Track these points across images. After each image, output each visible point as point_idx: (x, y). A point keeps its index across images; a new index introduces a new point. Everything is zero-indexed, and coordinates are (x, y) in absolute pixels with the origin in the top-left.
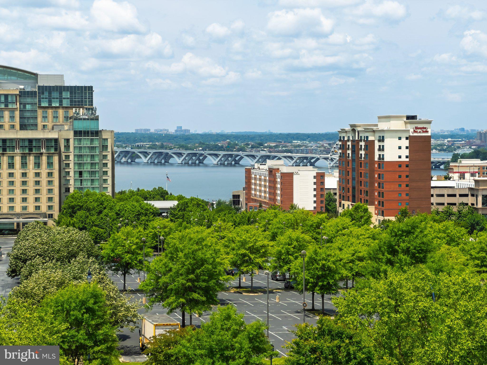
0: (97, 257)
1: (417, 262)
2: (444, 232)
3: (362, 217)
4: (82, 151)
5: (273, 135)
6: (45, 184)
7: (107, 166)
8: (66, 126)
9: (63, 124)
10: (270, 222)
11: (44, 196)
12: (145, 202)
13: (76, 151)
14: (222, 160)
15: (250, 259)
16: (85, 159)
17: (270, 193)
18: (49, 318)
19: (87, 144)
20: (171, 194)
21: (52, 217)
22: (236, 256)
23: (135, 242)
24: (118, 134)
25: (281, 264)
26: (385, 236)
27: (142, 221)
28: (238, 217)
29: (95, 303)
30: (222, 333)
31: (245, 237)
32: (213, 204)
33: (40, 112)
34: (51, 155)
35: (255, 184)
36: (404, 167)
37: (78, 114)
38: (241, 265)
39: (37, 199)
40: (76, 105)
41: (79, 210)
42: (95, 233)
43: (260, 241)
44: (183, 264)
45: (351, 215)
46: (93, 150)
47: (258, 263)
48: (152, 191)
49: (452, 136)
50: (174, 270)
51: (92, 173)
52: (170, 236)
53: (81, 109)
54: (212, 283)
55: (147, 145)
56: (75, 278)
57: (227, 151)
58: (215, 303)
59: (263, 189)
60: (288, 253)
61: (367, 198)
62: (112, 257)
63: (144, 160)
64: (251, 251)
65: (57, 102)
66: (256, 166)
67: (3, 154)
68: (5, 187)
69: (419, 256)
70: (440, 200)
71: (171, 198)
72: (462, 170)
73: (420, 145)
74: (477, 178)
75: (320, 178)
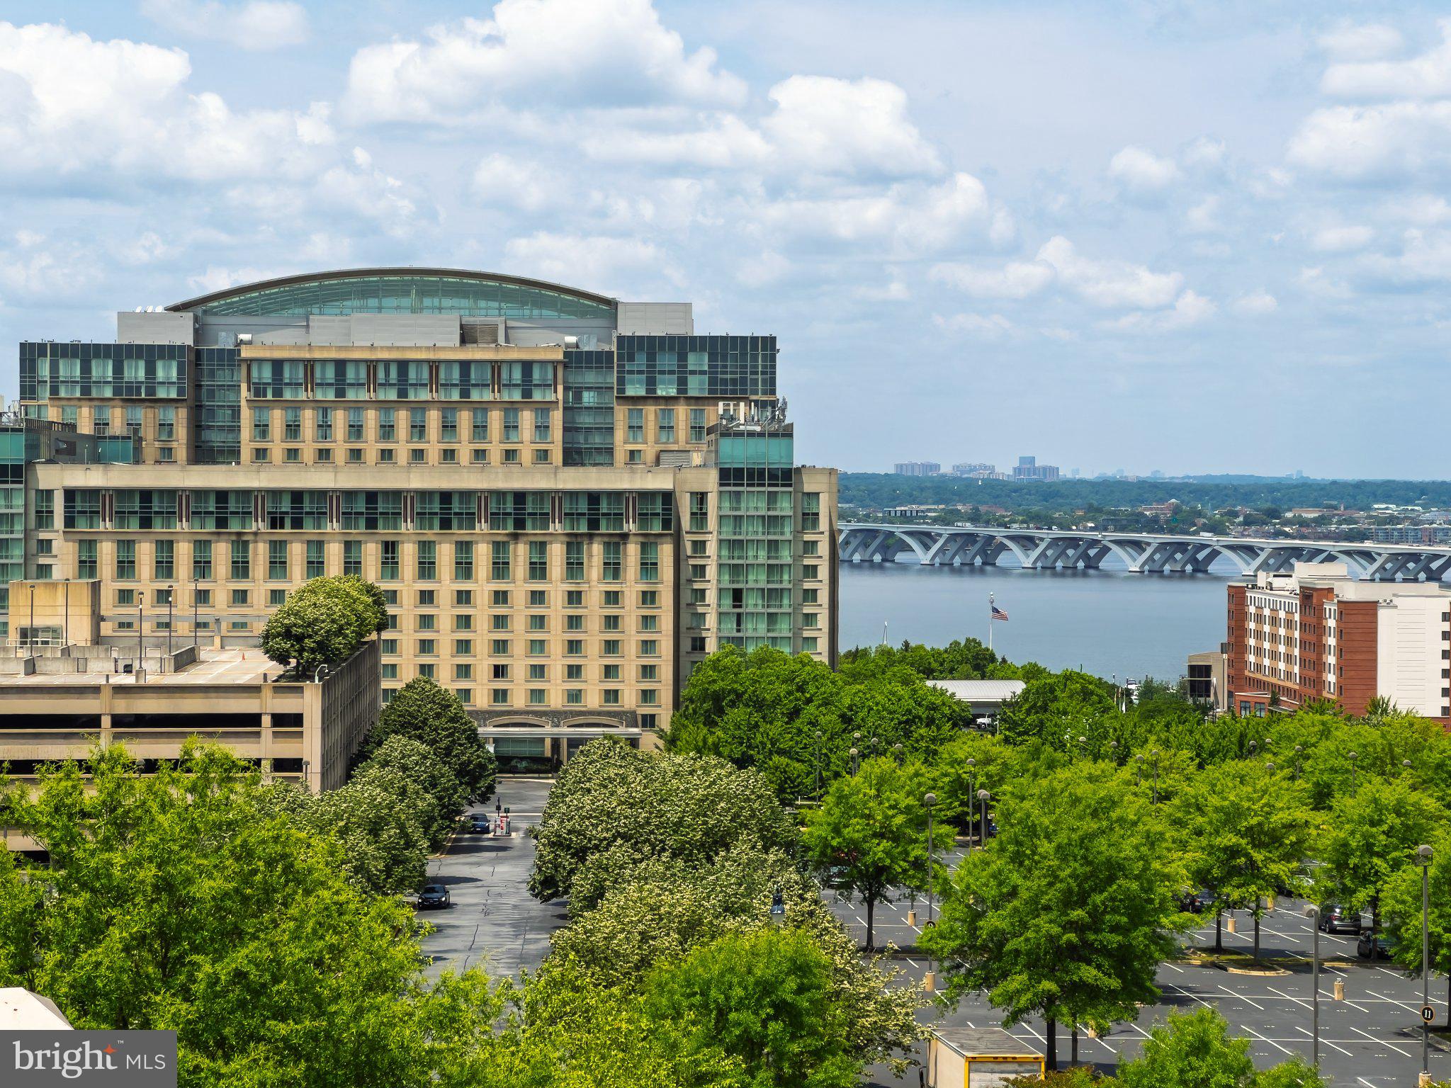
0: (789, 846)
4: (744, 528)
5: (1310, 486)
6: (634, 628)
7: (815, 576)
8: (695, 455)
9: (688, 447)
10: (1310, 751)
11: (630, 662)
12: (930, 683)
13: (724, 529)
14: (1154, 561)
15: (1252, 863)
16: (750, 553)
17: (1303, 663)
19: (757, 509)
20: (1004, 661)
21: (653, 725)
22: (1209, 854)
23: (902, 805)
24: (849, 477)
25: (1348, 882)
27: (917, 741)
28: (1207, 733)
31: (1237, 795)
32: (1129, 693)
33: (621, 414)
34: (652, 539)
35: (1259, 635)
37: (732, 419)
38: (1223, 881)
39: (610, 671)
40: (725, 392)
41: (733, 704)
42: (778, 774)
43: (1281, 809)
44: (1053, 877)
46: (775, 527)
47: (1277, 877)
48: (946, 651)
50: (1024, 894)
51: (773, 595)
52: (1005, 787)
53: (742, 404)
54: (1139, 935)
55: (929, 510)
56: (732, 910)
57: (1171, 531)
58: (1149, 996)
59: (1282, 649)
60: (1369, 849)
62: (832, 847)
63: (925, 557)
64: (1253, 839)
65: (670, 383)
66: (1262, 578)
67: (515, 537)
68: (519, 633)
71: (1005, 671)
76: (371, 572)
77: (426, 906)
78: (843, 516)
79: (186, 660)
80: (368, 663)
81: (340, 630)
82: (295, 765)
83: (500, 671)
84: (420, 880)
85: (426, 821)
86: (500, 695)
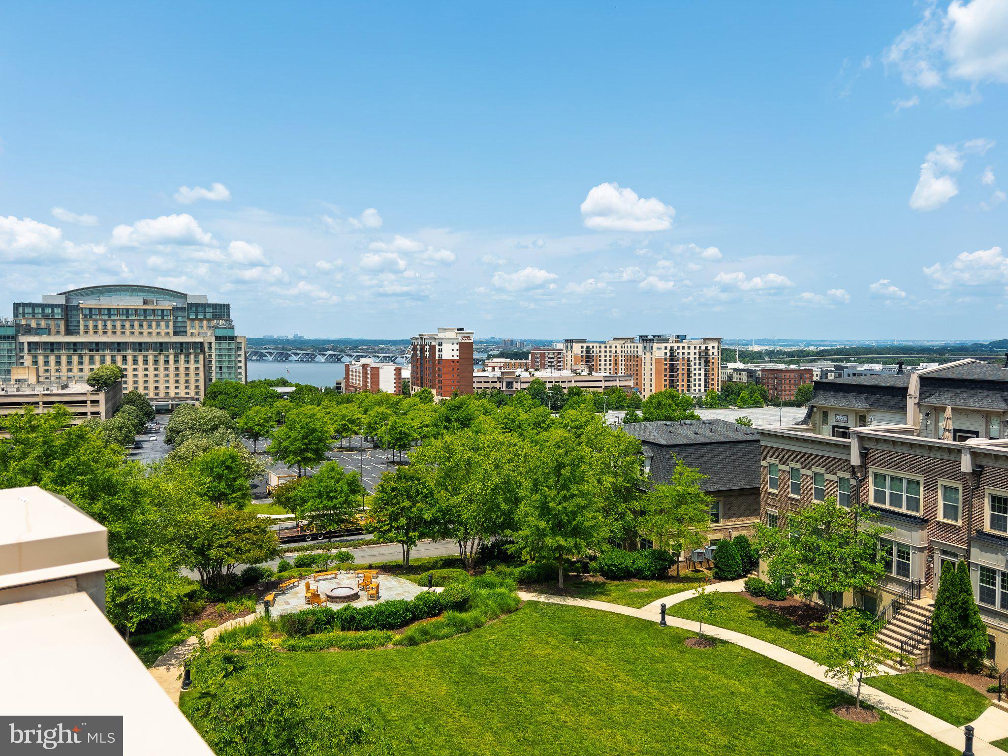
0: (233, 429)
1: (464, 427)
2: (482, 406)
3: (427, 397)
4: (222, 351)
5: (365, 341)
6: (193, 376)
7: (241, 362)
8: (209, 333)
9: (207, 331)
10: (363, 401)
11: (192, 385)
12: (271, 388)
13: (217, 351)
14: (328, 358)
15: (349, 427)
16: (224, 357)
17: (363, 382)
18: (197, 473)
19: (225, 346)
20: (290, 382)
21: (198, 400)
22: (339, 426)
23: (263, 417)
24: (250, 339)
25: (371, 430)
26: (443, 410)
27: (268, 402)
28: (339, 398)
29: (232, 462)
30: (328, 480)
31: (345, 412)
32: (321, 390)
33: (189, 323)
34: (197, 354)
36: (455, 363)
37: (219, 324)
38: (342, 432)
39: (187, 387)
40: (217, 318)
41: (219, 394)
42: (232, 411)
43: (355, 415)
44: (300, 432)
45: (420, 396)
46: (231, 350)
47: (354, 430)
48: (275, 381)
49: (486, 342)
50: (292, 437)
51: (230, 368)
52: (290, 412)
53: (221, 321)
54: (321, 445)
55: (272, 347)
56: (217, 445)
57: (332, 352)
58: (323, 459)
59: (358, 378)
60: (376, 423)
61: (430, 384)
62: (245, 429)
63: (270, 358)
64: (349, 422)
65: (202, 315)
66: (353, 362)
67: (160, 354)
68: (162, 378)
69: (465, 423)
70: (479, 385)
71: (291, 385)
72: (493, 365)
73: (466, 348)
74: (502, 371)
75: (398, 371)
76: (119, 363)
77: (136, 448)
78: (250, 348)
79: (65, 387)
80: (119, 387)
81: (109, 379)
82: (98, 413)
83: (156, 388)
84: (133, 441)
85: (135, 426)
86: (157, 394)
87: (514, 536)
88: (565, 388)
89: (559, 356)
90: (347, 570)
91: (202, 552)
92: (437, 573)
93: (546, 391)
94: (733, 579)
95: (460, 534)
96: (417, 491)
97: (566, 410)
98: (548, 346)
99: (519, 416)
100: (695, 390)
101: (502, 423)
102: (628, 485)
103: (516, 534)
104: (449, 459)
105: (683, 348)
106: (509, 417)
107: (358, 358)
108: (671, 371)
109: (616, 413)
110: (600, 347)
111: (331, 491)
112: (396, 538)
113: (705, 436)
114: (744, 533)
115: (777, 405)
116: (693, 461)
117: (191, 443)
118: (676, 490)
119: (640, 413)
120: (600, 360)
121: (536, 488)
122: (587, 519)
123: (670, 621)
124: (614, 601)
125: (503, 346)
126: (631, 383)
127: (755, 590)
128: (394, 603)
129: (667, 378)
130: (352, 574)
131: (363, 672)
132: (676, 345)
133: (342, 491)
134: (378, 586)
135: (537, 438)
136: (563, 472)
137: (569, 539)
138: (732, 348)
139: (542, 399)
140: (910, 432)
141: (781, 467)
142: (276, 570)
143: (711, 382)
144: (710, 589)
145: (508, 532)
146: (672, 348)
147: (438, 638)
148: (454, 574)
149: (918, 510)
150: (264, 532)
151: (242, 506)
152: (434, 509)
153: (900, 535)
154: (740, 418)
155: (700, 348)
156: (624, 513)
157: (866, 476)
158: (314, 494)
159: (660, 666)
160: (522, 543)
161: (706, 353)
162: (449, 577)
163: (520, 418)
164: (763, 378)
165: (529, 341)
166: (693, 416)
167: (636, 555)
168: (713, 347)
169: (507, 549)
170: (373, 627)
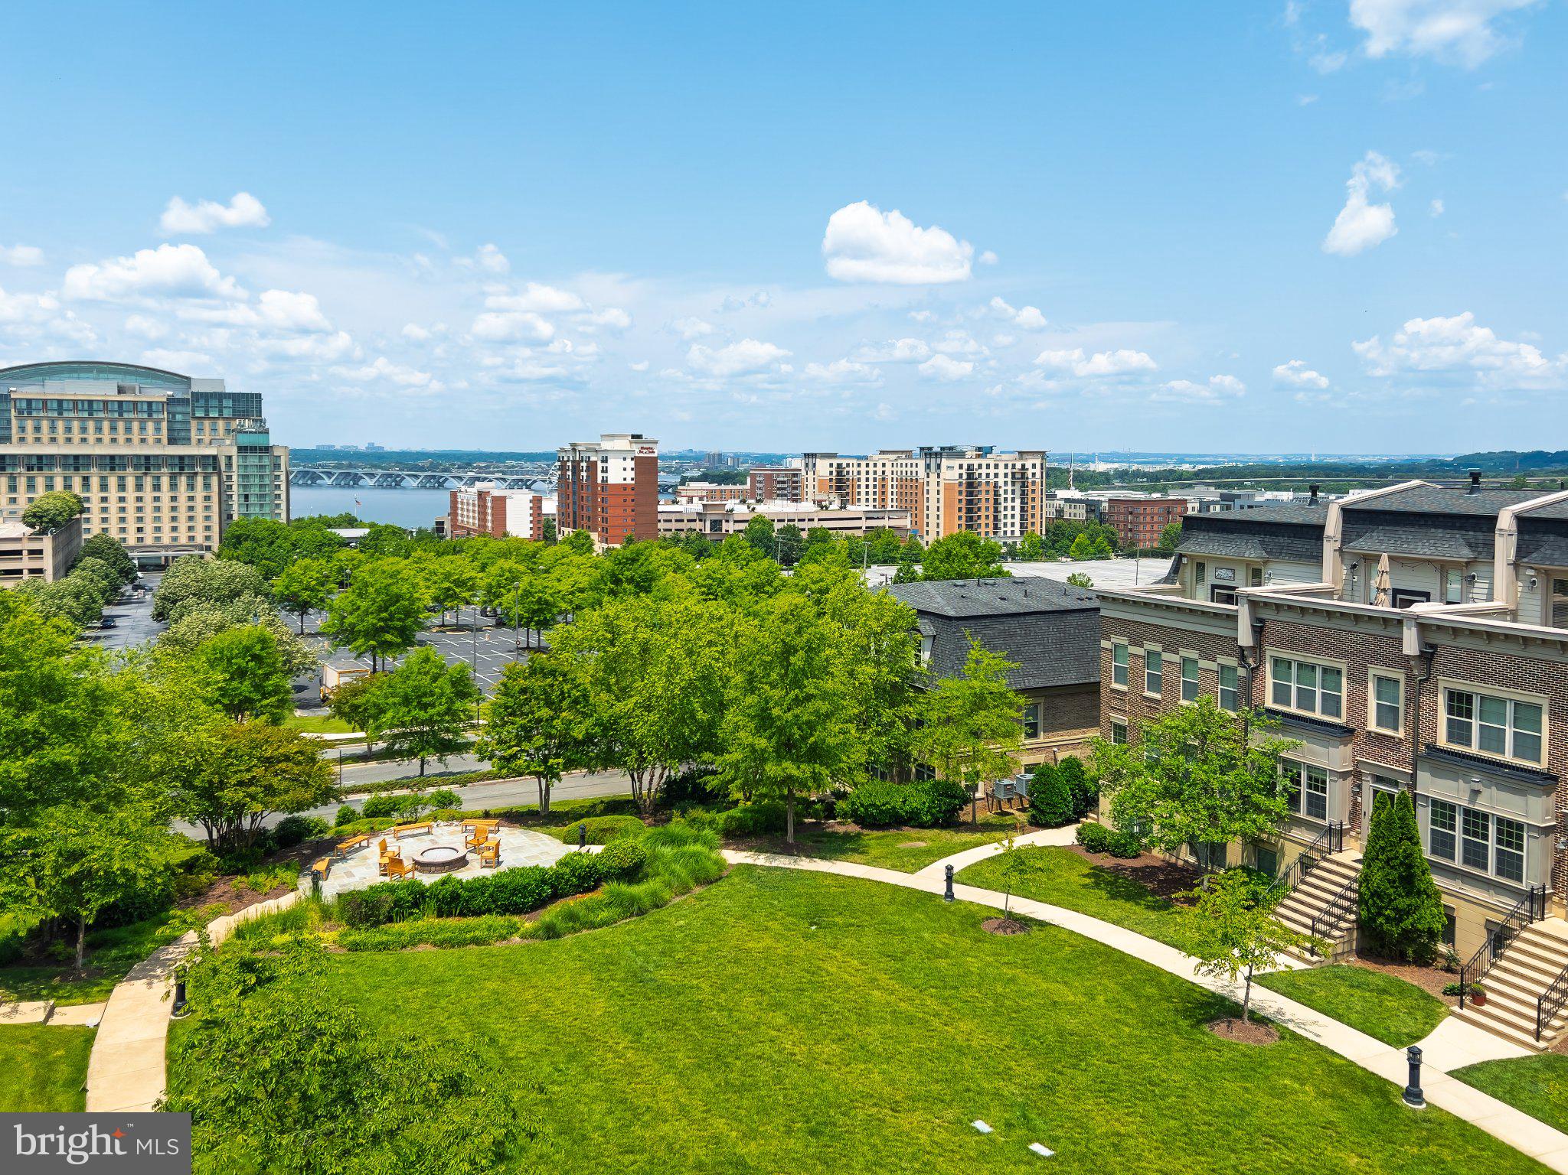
0: (267, 595)
1: (641, 592)
2: (671, 559)
3: (583, 545)
4: (248, 470)
6: (201, 511)
7: (280, 488)
8: (227, 440)
9: (224, 437)
10: (480, 552)
11: (200, 524)
12: (329, 530)
13: (240, 470)
15: (455, 593)
16: (252, 480)
18: (202, 667)
19: (254, 462)
20: (360, 520)
21: (210, 550)
22: (439, 590)
23: (315, 577)
24: (294, 450)
25: (491, 598)
26: (608, 565)
27: (324, 553)
28: (441, 546)
29: (262, 649)
30: (419, 677)
31: (450, 568)
32: (412, 532)
33: (194, 424)
34: (208, 475)
36: (629, 491)
37: (243, 426)
38: (444, 600)
39: (191, 528)
40: (240, 415)
41: (246, 540)
42: (265, 567)
43: (467, 572)
44: (374, 601)
45: (571, 543)
46: (263, 469)
47: (464, 598)
48: (336, 518)
49: (679, 458)
50: (362, 609)
51: (262, 496)
52: (359, 569)
53: (246, 420)
55: (331, 463)
56: (238, 621)
57: (430, 471)
58: (412, 644)
60: (499, 586)
61: (589, 524)
62: (285, 595)
63: (329, 482)
64: (456, 584)
65: (215, 411)
66: (464, 488)
67: (146, 474)
68: (148, 514)
69: (644, 585)
70: (668, 525)
71: (361, 525)
72: (690, 494)
73: (646, 467)
74: (705, 502)
75: (537, 503)
76: (77, 489)
77: (105, 627)
78: (294, 466)
80: (76, 528)
81: (61, 513)
82: (40, 571)
83: (140, 530)
84: (100, 617)
85: (103, 592)
86: (140, 540)
87: (718, 762)
88: (804, 530)
89: (794, 479)
90: (448, 820)
91: (208, 793)
92: (593, 823)
93: (774, 534)
94: (1058, 826)
95: (631, 760)
96: (562, 693)
97: (804, 564)
98: (778, 464)
99: (730, 574)
100: (1005, 532)
101: (703, 586)
102: (897, 679)
103: (719, 759)
104: (612, 643)
105: (988, 466)
106: (714, 576)
107: (473, 481)
108: (969, 502)
109: (884, 569)
110: (859, 465)
111: (425, 695)
112: (528, 767)
113: (1017, 602)
114: (1077, 753)
115: (1132, 555)
116: (997, 642)
117: (193, 620)
118: (970, 688)
119: (919, 569)
120: (859, 486)
121: (751, 686)
122: (831, 734)
123: (960, 891)
124: (874, 862)
125: (707, 464)
126: (907, 523)
127: (1093, 843)
128: (522, 872)
129: (963, 514)
130: (456, 827)
131: (470, 981)
132: (976, 462)
133: (442, 695)
134: (498, 845)
135: (756, 608)
136: (793, 659)
137: (802, 766)
138: (1064, 466)
139: (768, 547)
140: (1329, 594)
141: (1132, 650)
142: (332, 822)
143: (1030, 520)
144: (1021, 841)
145: (707, 756)
146: (970, 467)
147: (593, 926)
148: (622, 825)
149: (1338, 715)
150: (313, 760)
151: (279, 719)
152: (589, 722)
153: (1313, 753)
154: (1074, 575)
155: (1014, 466)
156: (892, 724)
157: (1261, 661)
158: (396, 700)
159: (943, 963)
160: (730, 774)
161: (1023, 475)
162: (613, 829)
163: (731, 577)
164: (1110, 514)
165: (748, 455)
166: (1000, 573)
167: (908, 789)
168: (1034, 466)
169: (705, 784)
170: (489, 911)
